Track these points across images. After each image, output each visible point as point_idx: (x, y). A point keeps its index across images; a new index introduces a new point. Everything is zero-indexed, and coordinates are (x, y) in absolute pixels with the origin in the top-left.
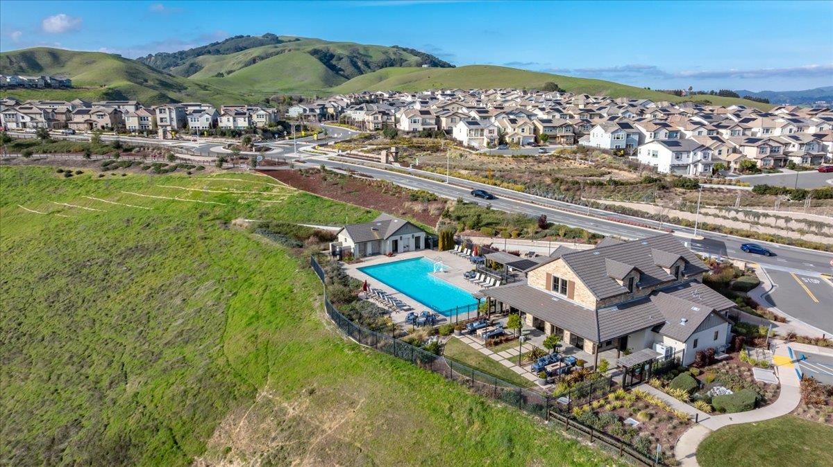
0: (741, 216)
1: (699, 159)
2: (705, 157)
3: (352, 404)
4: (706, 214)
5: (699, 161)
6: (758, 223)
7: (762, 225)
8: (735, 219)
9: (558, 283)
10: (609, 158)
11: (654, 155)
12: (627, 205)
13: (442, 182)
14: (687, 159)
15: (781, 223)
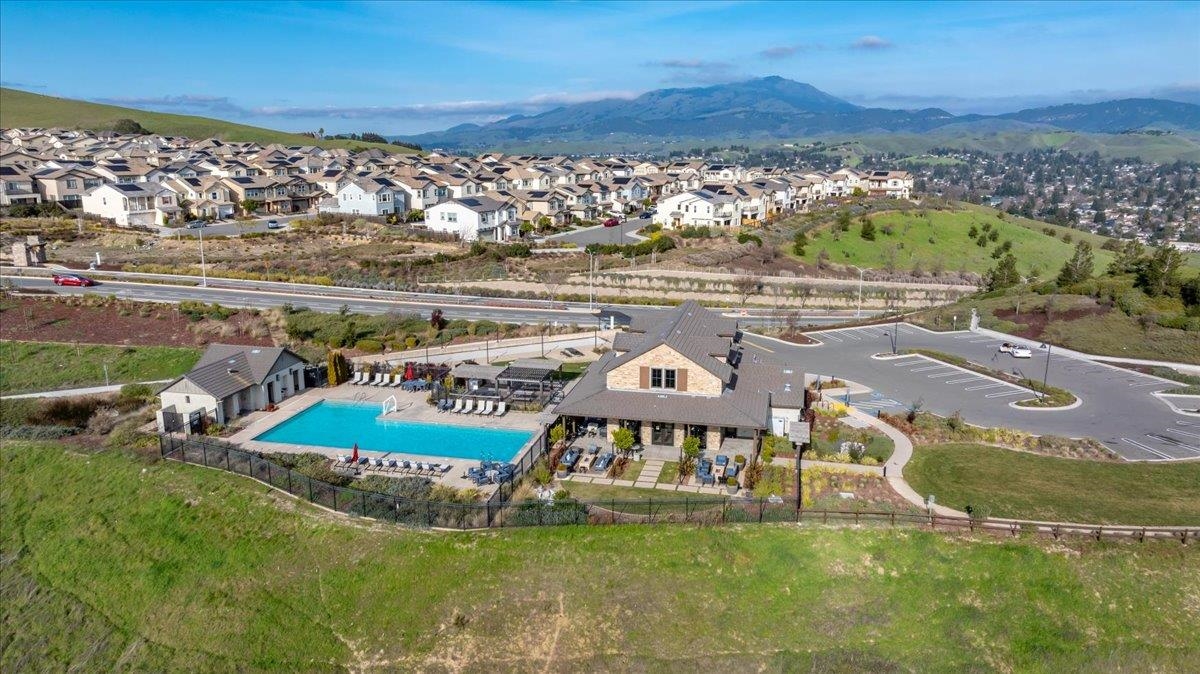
0: (608, 280)
1: (505, 219)
2: (510, 217)
3: (548, 607)
4: (574, 284)
5: (505, 223)
6: (625, 287)
7: (631, 288)
8: (604, 285)
9: (660, 376)
10: (382, 228)
11: (450, 219)
12: (481, 284)
13: (195, 285)
14: (495, 220)
15: (645, 282)
